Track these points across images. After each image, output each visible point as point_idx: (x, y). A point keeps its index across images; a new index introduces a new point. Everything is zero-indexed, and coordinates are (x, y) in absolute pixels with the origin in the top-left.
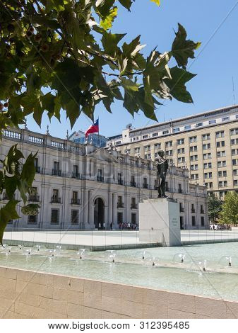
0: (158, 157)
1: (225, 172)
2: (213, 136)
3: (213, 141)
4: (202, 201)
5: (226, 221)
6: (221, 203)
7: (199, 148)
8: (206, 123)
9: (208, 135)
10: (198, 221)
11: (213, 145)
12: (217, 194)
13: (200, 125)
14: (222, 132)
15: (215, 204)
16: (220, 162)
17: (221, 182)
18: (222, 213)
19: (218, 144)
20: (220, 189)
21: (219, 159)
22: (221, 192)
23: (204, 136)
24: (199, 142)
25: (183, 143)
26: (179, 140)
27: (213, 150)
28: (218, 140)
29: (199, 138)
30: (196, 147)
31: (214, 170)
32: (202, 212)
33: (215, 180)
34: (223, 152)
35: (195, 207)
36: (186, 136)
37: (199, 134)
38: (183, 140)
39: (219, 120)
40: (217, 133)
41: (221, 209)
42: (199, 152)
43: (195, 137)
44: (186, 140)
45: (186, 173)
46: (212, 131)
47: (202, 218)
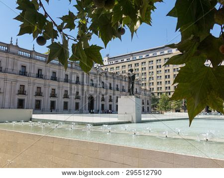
0: (130, 72)
1: (161, 82)
2: (155, 62)
3: (155, 65)
4: (148, 98)
5: (161, 109)
6: (158, 99)
7: (147, 68)
8: (151, 55)
9: (152, 61)
10: (146, 109)
11: (155, 67)
12: (156, 94)
13: (148, 55)
14: (160, 60)
15: (155, 100)
16: (158, 77)
17: (158, 88)
18: (159, 105)
19: (157, 67)
20: (158, 91)
21: (158, 75)
22: (158, 93)
23: (150, 62)
24: (147, 65)
25: (138, 65)
26: (136, 64)
27: (155, 70)
28: (158, 64)
29: (147, 63)
30: (145, 68)
31: (155, 81)
32: (148, 104)
33: (155, 87)
34: (160, 71)
35: (144, 101)
36: (140, 62)
37: (147, 61)
38: (138, 64)
39: (158, 53)
40: (157, 60)
41: (158, 102)
42: (147, 71)
43: (145, 63)
44: (140, 64)
45: (140, 83)
46: (154, 59)
47: (148, 107)
